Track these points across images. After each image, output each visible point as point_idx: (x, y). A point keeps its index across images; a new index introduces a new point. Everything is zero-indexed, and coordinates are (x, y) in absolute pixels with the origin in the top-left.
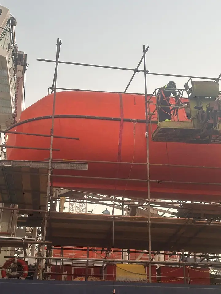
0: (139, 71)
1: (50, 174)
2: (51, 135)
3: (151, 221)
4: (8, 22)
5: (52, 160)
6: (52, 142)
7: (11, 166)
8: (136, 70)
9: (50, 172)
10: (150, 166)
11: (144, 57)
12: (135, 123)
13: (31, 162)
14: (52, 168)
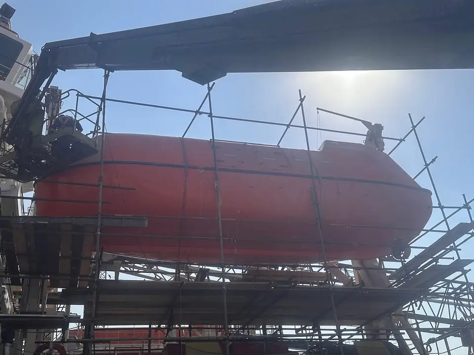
0: (201, 113)
1: (99, 233)
2: (100, 185)
3: (226, 286)
4: (31, 60)
5: (101, 215)
6: (101, 194)
7: (47, 223)
8: (198, 112)
9: (99, 230)
10: (222, 221)
11: (209, 94)
12: (202, 171)
13: (74, 219)
14: (102, 224)
